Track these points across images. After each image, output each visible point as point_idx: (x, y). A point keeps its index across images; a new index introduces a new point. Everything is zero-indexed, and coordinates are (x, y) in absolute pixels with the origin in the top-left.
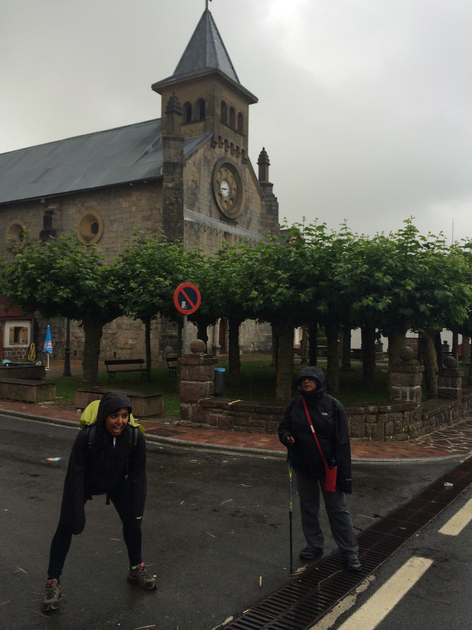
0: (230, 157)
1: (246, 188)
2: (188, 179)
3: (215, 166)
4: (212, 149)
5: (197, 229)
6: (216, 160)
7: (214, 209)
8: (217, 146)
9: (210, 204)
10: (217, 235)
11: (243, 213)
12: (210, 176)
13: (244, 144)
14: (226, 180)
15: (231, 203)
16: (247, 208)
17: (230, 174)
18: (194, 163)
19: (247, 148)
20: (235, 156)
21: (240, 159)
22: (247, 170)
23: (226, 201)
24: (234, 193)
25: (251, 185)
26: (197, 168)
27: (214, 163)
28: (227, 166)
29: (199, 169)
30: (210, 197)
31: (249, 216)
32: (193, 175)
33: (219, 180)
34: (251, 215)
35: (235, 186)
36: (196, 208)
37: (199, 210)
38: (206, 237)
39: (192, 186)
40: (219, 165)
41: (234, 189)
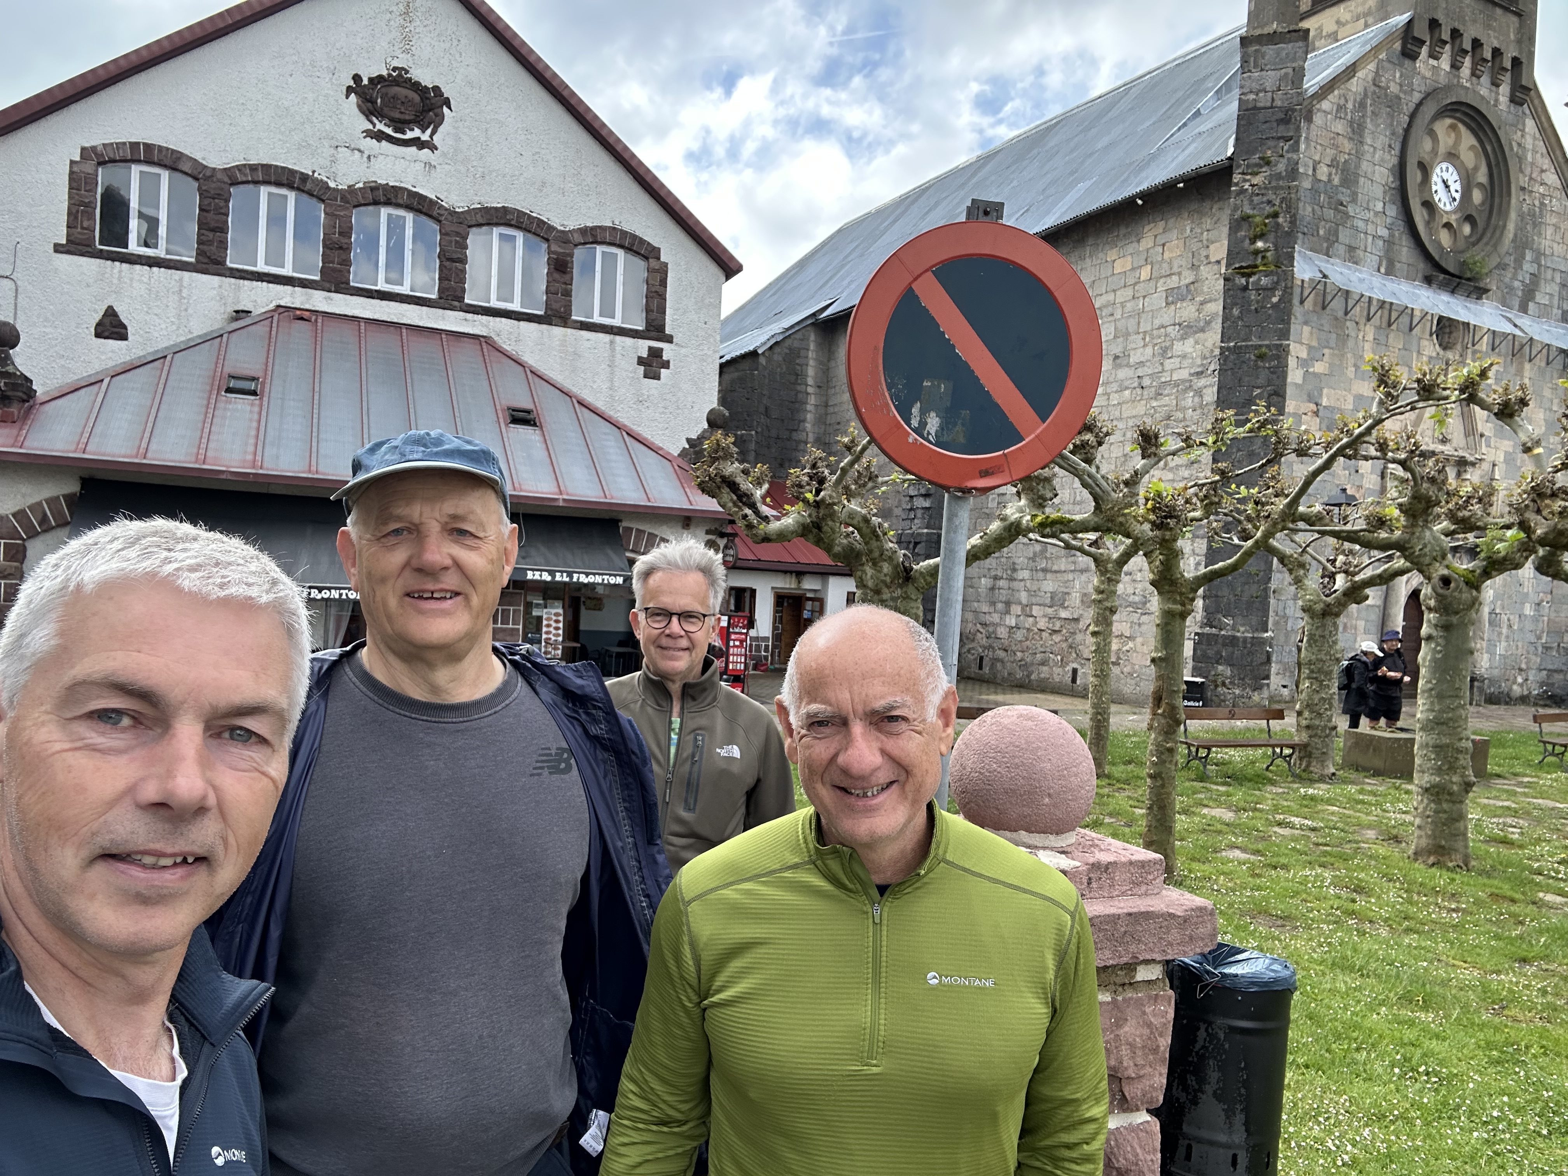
0: (1468, 85)
1: (1523, 181)
2: (1317, 158)
3: (1413, 116)
4: (1407, 62)
5: (1340, 314)
6: (1417, 97)
7: (1405, 251)
8: (1424, 51)
9: (1392, 235)
10: (1411, 329)
11: (1510, 260)
12: (1397, 147)
13: (1519, 42)
14: (1452, 157)
15: (1467, 229)
16: (1522, 244)
17: (1468, 140)
18: (1340, 108)
19: (1531, 55)
20: (1485, 80)
21: (1505, 89)
22: (1530, 125)
23: (1448, 225)
24: (1477, 196)
25: (1542, 171)
26: (1351, 123)
27: (1412, 106)
28: (1458, 115)
29: (1357, 130)
30: (1393, 211)
31: (1528, 267)
32: (1336, 146)
33: (1426, 158)
34: (1540, 265)
35: (1482, 176)
36: (1341, 249)
37: (1352, 256)
38: (1370, 337)
39: (1330, 181)
40: (1429, 110)
41: (1480, 185)
